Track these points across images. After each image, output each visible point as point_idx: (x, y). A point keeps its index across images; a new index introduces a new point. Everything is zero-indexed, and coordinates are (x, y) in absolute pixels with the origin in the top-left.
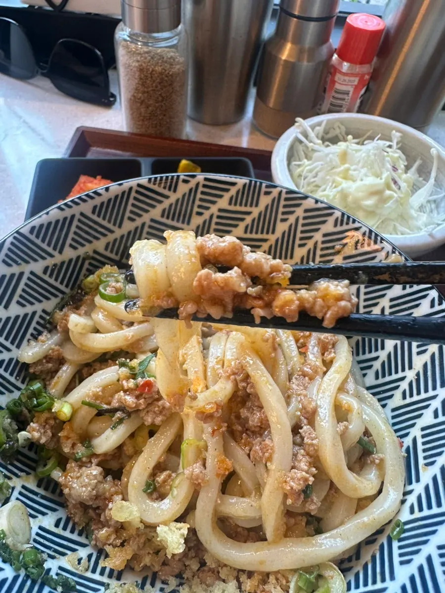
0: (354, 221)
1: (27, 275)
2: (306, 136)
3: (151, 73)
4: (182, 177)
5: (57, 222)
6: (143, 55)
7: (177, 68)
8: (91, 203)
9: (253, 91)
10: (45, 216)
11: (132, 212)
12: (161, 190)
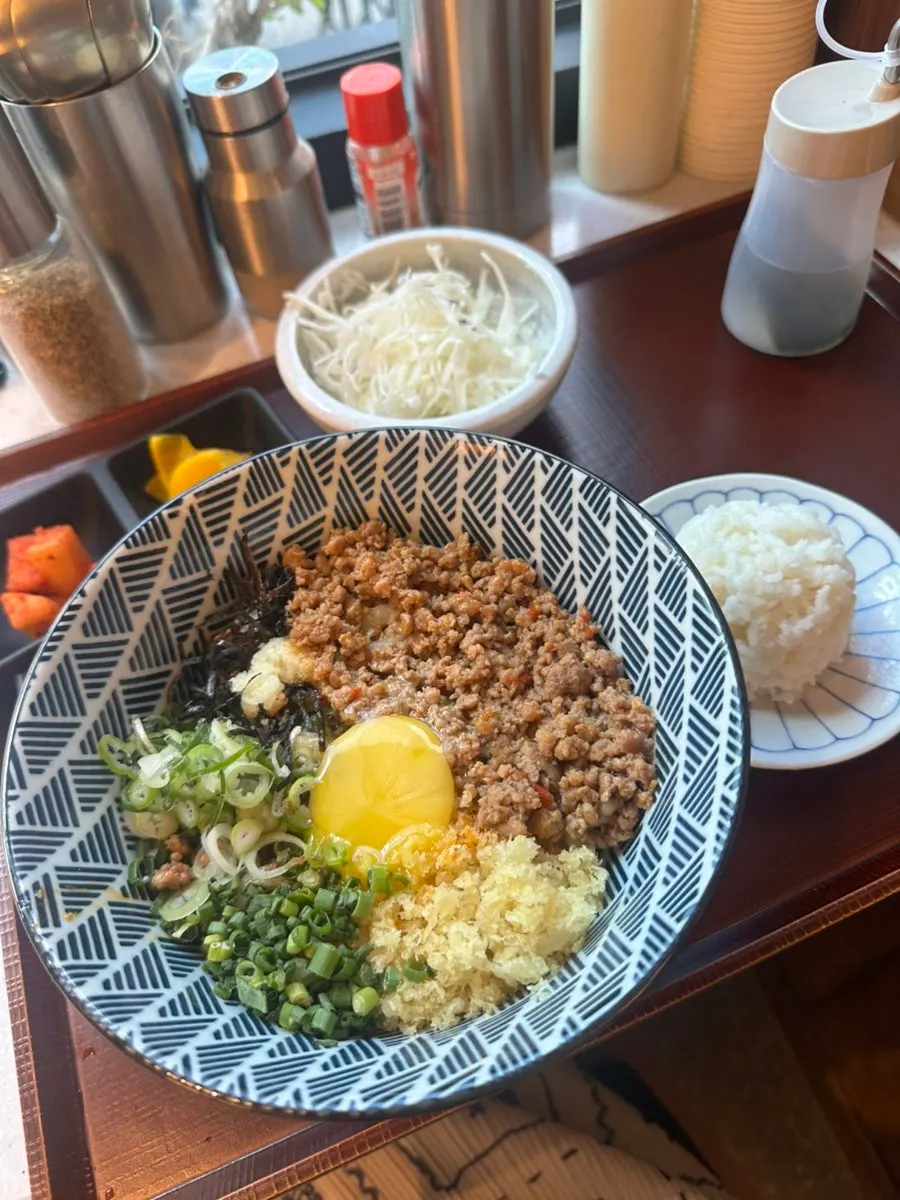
0: (407, 431)
1: (67, 770)
2: (311, 316)
3: (52, 313)
4: (165, 513)
5: (53, 677)
6: (23, 290)
7: (85, 285)
8: (76, 625)
9: (221, 253)
10: (34, 683)
11: (133, 600)
12: (150, 547)
